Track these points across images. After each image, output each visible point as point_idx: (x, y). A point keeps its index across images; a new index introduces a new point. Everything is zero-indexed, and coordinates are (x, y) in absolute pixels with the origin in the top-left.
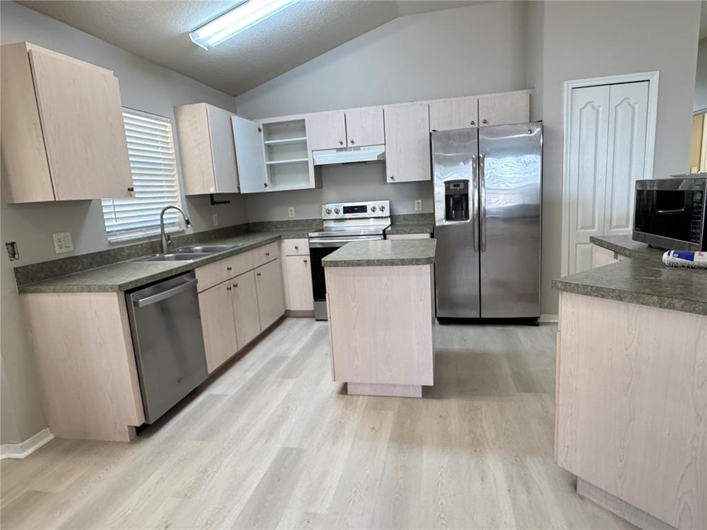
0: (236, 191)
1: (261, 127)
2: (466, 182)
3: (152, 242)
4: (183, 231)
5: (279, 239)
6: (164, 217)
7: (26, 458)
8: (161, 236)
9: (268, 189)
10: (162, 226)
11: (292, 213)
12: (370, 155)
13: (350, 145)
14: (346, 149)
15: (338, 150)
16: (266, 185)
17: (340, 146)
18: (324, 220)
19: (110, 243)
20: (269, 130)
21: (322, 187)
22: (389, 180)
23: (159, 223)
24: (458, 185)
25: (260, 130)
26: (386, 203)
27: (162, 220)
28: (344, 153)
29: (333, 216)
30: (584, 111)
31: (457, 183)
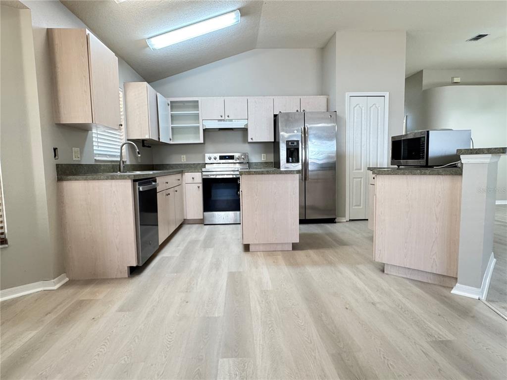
0: (158, 139)
1: (169, 103)
2: (298, 141)
3: (113, 165)
5: (182, 172)
7: (57, 289)
8: (120, 162)
9: (172, 142)
10: (121, 156)
11: (183, 159)
12: (239, 124)
13: (227, 118)
14: (224, 120)
15: (219, 121)
17: (220, 118)
18: (206, 164)
19: (96, 160)
21: (208, 142)
22: (249, 140)
24: (294, 143)
25: (168, 105)
27: (121, 153)
28: (222, 122)
29: (213, 161)
30: (355, 108)
31: (293, 142)
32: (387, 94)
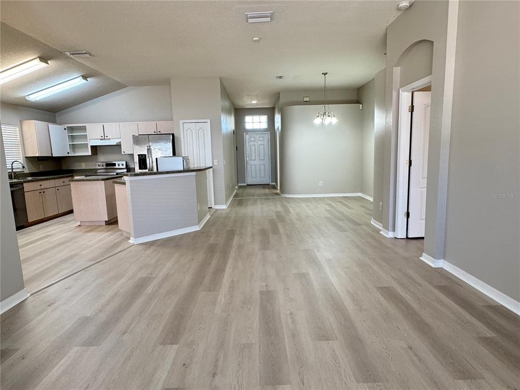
0: (51, 155)
1: (66, 128)
2: (146, 155)
4: (23, 171)
5: (72, 176)
6: (13, 165)
8: (11, 172)
9: (70, 155)
10: (12, 169)
11: (83, 166)
12: (113, 142)
13: (106, 138)
14: (104, 139)
15: (101, 139)
16: (68, 153)
17: (101, 138)
18: (98, 169)
20: (71, 129)
21: (97, 154)
22: (123, 153)
23: (11, 167)
25: (65, 129)
26: (124, 163)
27: (12, 166)
28: (104, 141)
29: (101, 167)
30: (188, 131)
31: (142, 155)
32: (209, 121)
